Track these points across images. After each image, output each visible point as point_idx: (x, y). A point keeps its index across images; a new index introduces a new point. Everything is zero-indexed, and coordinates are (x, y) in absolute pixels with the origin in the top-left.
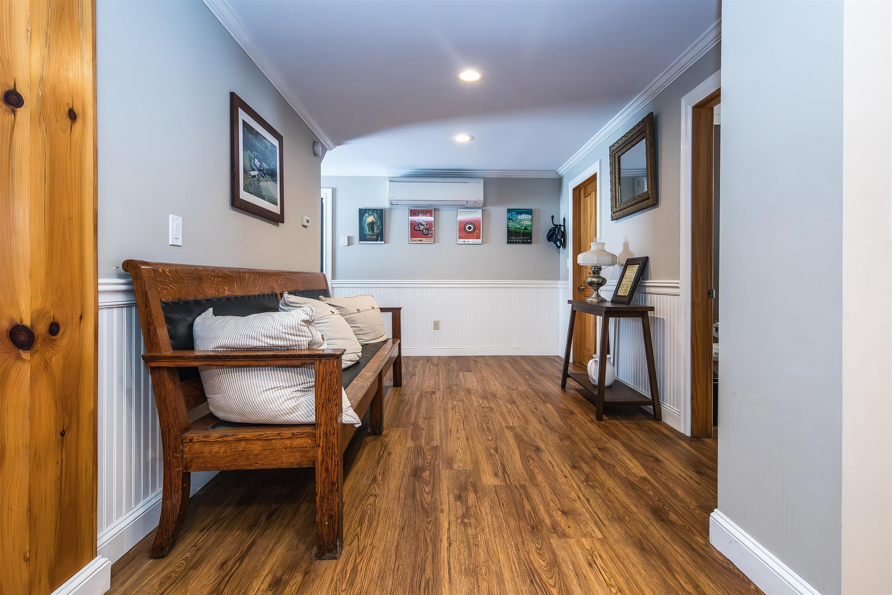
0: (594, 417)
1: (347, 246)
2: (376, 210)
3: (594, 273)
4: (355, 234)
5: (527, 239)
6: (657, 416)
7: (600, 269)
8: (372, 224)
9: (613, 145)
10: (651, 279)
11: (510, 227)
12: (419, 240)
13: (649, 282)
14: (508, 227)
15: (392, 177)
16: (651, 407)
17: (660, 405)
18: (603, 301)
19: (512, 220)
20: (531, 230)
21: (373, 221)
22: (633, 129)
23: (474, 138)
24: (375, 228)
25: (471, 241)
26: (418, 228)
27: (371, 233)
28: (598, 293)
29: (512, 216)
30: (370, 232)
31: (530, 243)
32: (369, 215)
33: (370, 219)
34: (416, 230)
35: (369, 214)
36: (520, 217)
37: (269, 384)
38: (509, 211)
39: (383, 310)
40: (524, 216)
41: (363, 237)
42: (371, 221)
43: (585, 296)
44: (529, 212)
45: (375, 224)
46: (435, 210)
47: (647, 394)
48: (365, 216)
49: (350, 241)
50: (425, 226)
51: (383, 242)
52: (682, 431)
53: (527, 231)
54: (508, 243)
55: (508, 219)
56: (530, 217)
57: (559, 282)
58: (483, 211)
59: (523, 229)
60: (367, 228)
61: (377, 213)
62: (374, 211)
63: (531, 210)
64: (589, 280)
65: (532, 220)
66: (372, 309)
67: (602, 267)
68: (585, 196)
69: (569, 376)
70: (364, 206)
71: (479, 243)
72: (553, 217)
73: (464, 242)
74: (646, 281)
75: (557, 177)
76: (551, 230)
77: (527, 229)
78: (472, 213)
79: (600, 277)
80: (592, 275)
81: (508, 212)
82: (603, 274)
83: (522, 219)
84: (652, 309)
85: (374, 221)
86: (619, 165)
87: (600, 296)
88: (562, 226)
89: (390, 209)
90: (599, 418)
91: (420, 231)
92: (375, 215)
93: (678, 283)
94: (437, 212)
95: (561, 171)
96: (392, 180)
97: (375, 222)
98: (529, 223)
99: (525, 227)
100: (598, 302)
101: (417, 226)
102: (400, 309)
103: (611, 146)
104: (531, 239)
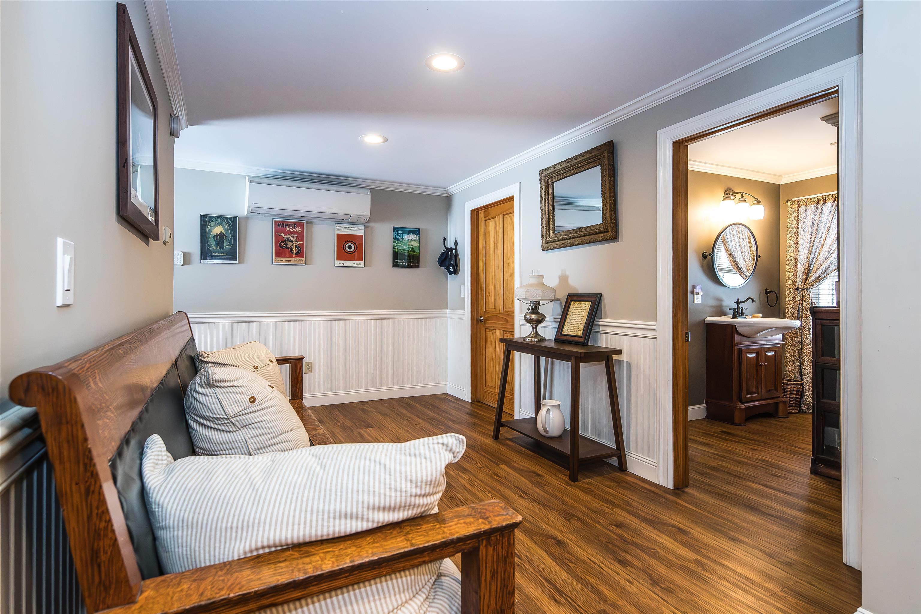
0: (567, 479)
1: (182, 265)
2: (226, 218)
3: (532, 309)
4: (195, 249)
5: (415, 263)
6: (622, 467)
7: (539, 304)
8: (220, 238)
9: (547, 169)
10: (606, 318)
11: (396, 249)
12: (286, 261)
13: (603, 321)
14: (394, 248)
15: (253, 177)
16: (616, 459)
17: (625, 454)
18: (543, 340)
19: (398, 240)
20: (419, 252)
21: (221, 232)
22: (582, 155)
23: (387, 140)
24: (225, 242)
25: (352, 263)
26: (285, 244)
27: (218, 248)
28: (536, 331)
29: (398, 235)
30: (216, 248)
31: (418, 267)
32: (217, 225)
33: (218, 230)
34: (282, 247)
35: (216, 223)
36: (407, 237)
37: (384, 605)
38: (395, 229)
39: (280, 361)
40: (412, 236)
41: (206, 254)
42: (219, 233)
43: (485, 329)
44: (416, 232)
45: (225, 237)
46: (307, 223)
47: (611, 443)
48: (210, 226)
49: (187, 259)
50: (294, 242)
51: (237, 262)
52: (661, 483)
53: (414, 253)
54: (394, 266)
55: (393, 238)
56: (418, 237)
57: (448, 311)
58: (366, 227)
59: (411, 251)
60: (212, 242)
61: (228, 223)
62: (223, 219)
63: (419, 229)
64: (528, 317)
65: (419, 241)
66: (271, 363)
67: (541, 302)
68: (486, 219)
69: (502, 425)
70: (209, 211)
71: (359, 266)
72: (444, 239)
73: (343, 264)
74: (600, 320)
75: (446, 195)
76: (443, 254)
77: (414, 251)
78: (352, 230)
79: (538, 313)
80: (530, 310)
81: (394, 231)
82: (541, 310)
83: (409, 240)
84: (619, 352)
85: (224, 232)
86: (553, 192)
87: (538, 334)
88: (454, 249)
89: (246, 218)
90: (574, 479)
91: (288, 248)
92: (226, 225)
93: (655, 326)
94: (309, 226)
95: (454, 189)
96: (253, 181)
97: (224, 235)
98: (416, 244)
99: (413, 249)
100: (538, 342)
101: (284, 242)
102: (302, 359)
103: (543, 170)
104: (418, 262)
